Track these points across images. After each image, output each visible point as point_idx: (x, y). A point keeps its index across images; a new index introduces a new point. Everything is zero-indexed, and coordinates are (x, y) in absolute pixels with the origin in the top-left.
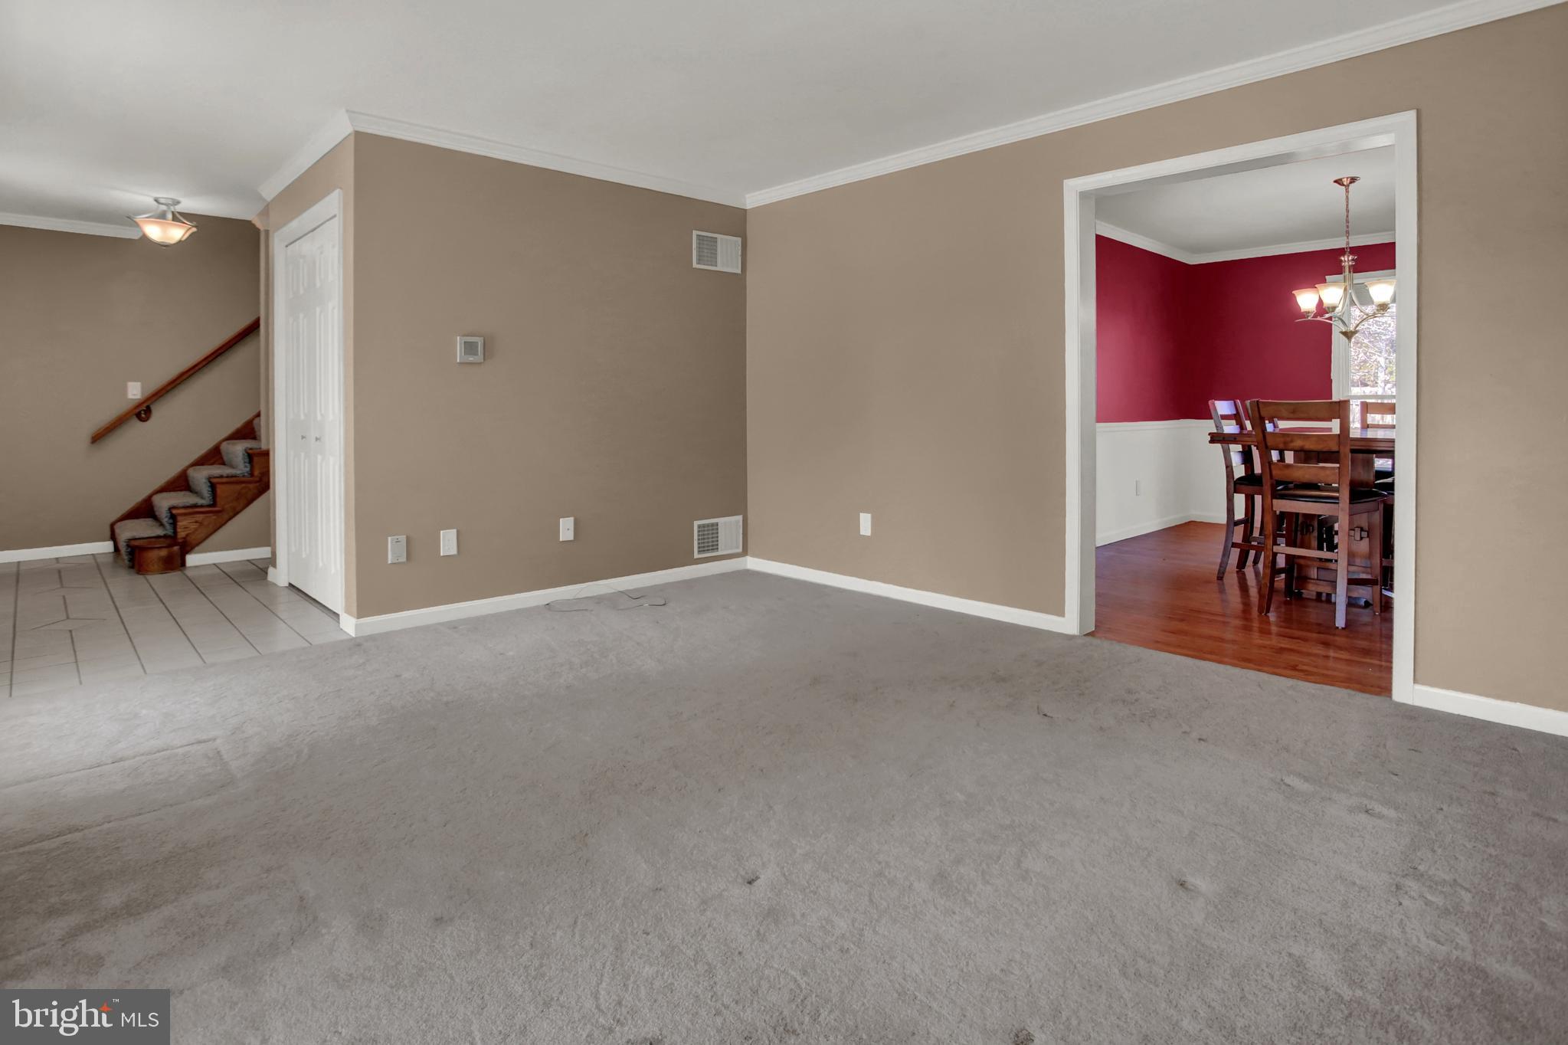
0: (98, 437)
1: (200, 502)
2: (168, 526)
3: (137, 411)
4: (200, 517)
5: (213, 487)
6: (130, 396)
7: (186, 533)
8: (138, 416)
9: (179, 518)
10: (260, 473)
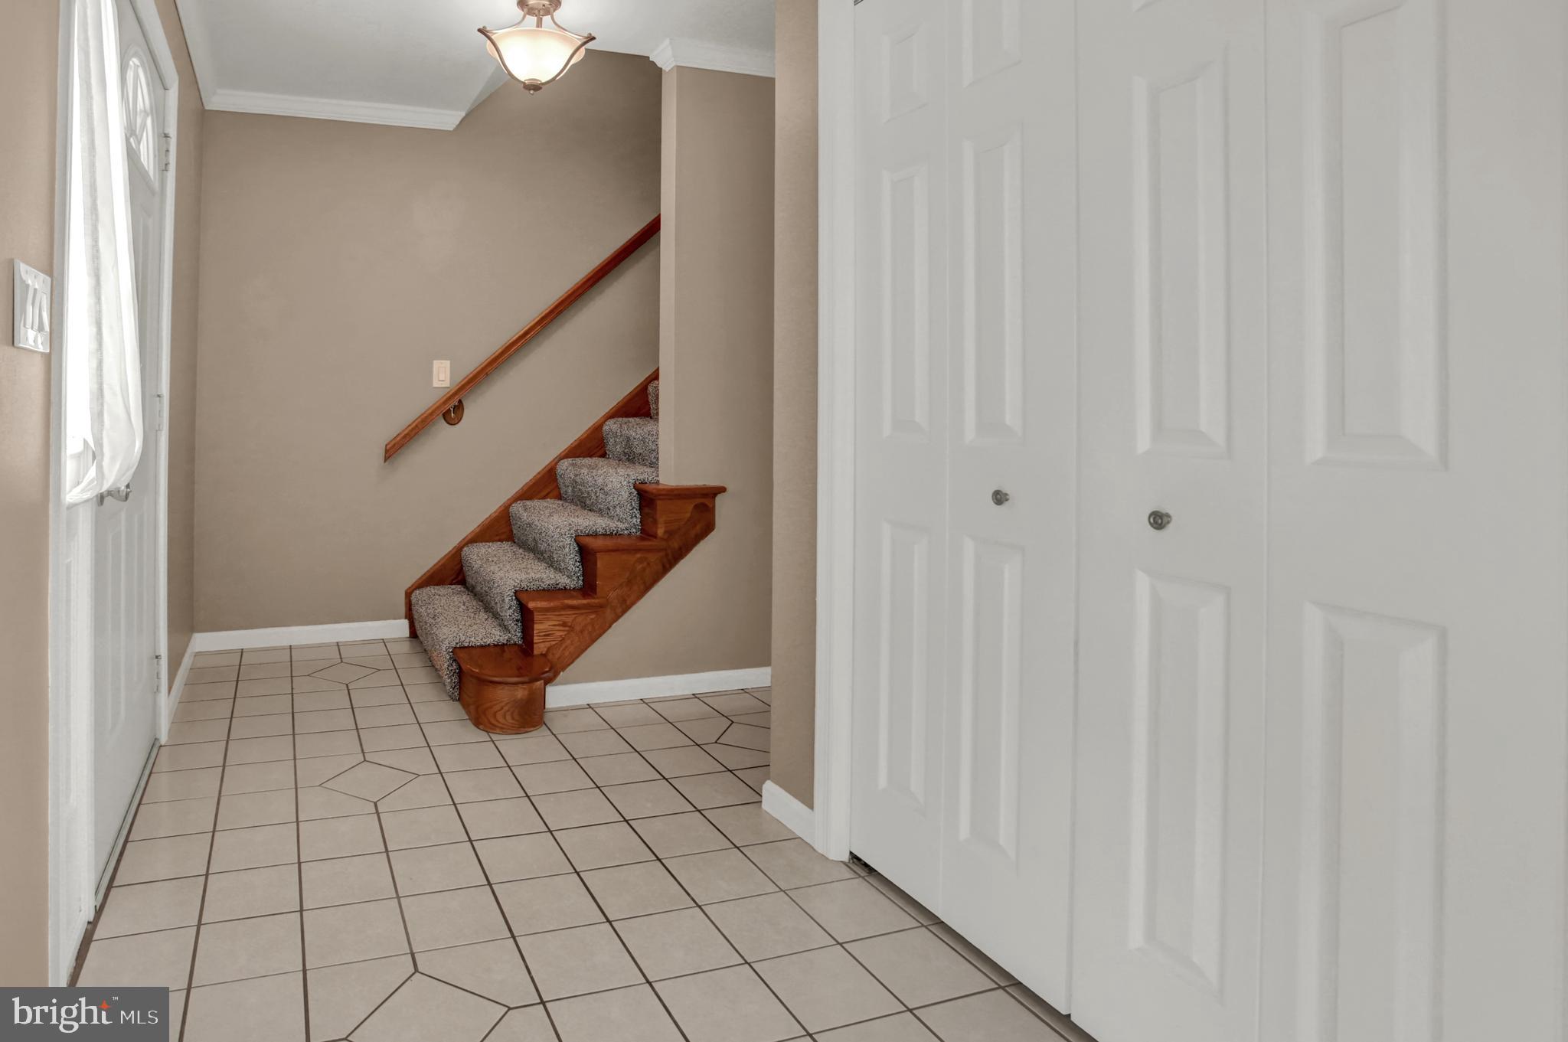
0: (393, 450)
1: (564, 581)
2: (511, 624)
3: (447, 407)
4: (569, 617)
5: (585, 554)
6: (436, 384)
7: (548, 644)
8: (446, 416)
9: (537, 617)
10: (666, 532)
